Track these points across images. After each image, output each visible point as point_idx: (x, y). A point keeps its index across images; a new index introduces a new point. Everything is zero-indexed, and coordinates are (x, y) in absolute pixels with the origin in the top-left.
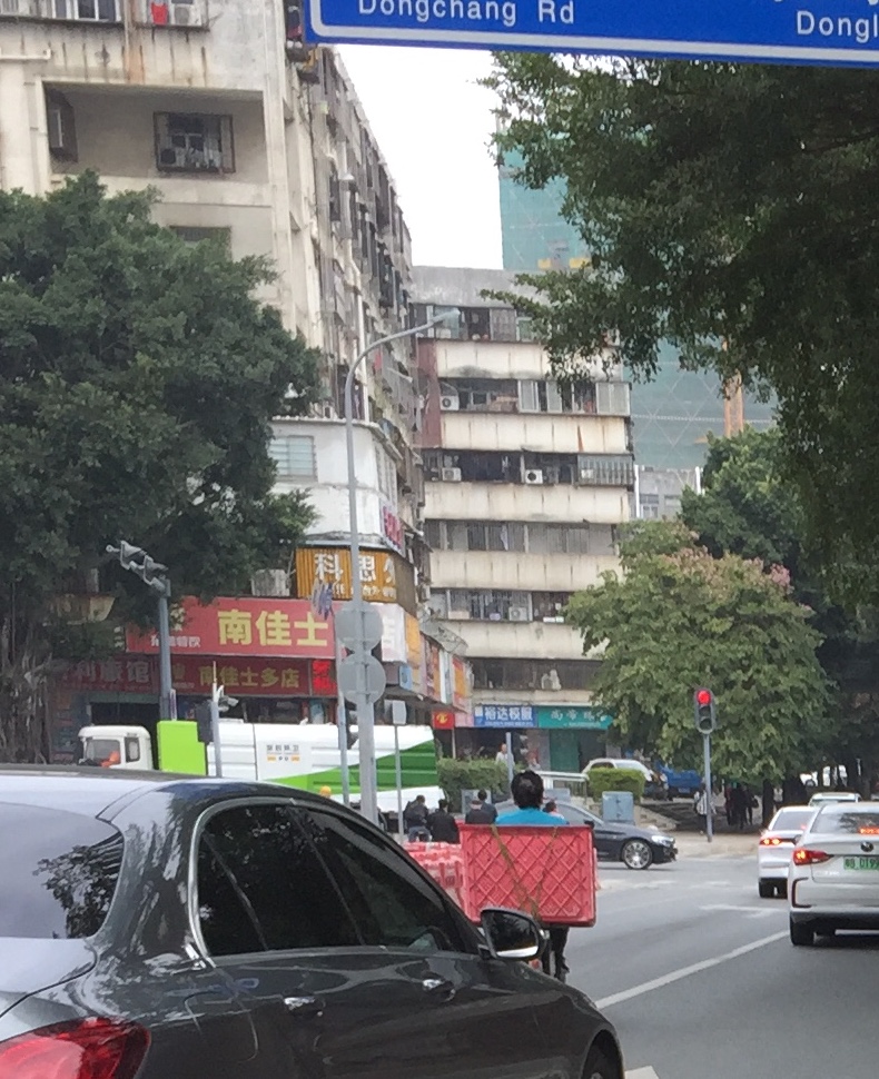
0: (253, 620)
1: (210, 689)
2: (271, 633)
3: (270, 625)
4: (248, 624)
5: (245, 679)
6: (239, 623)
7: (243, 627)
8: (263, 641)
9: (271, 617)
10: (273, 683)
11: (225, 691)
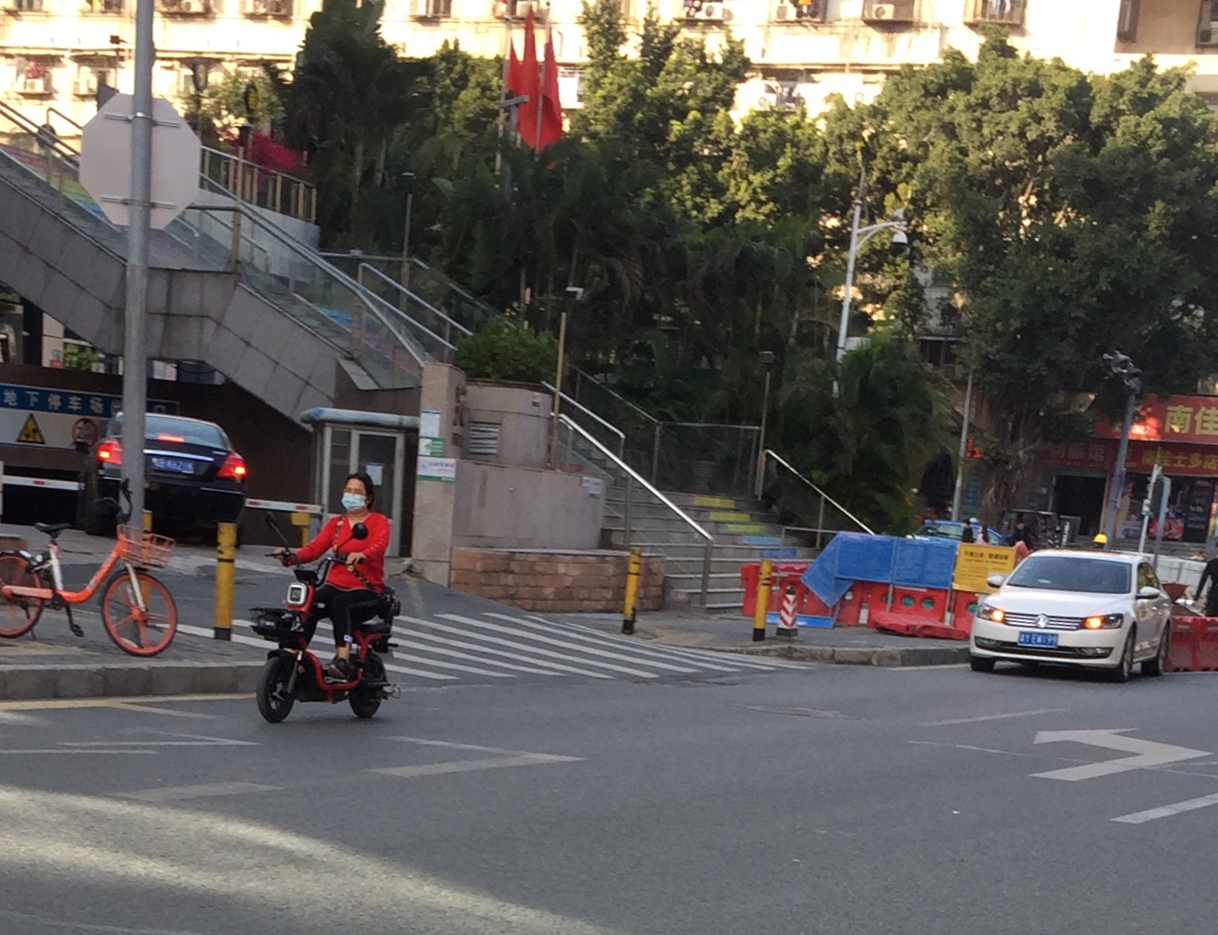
0: (1194, 414)
1: (1151, 469)
2: (1205, 425)
3: (1206, 418)
4: (1189, 416)
5: (1176, 461)
6: (1183, 416)
7: (1185, 419)
8: (1198, 431)
9: (1208, 412)
10: (1197, 465)
11: (1163, 470)
